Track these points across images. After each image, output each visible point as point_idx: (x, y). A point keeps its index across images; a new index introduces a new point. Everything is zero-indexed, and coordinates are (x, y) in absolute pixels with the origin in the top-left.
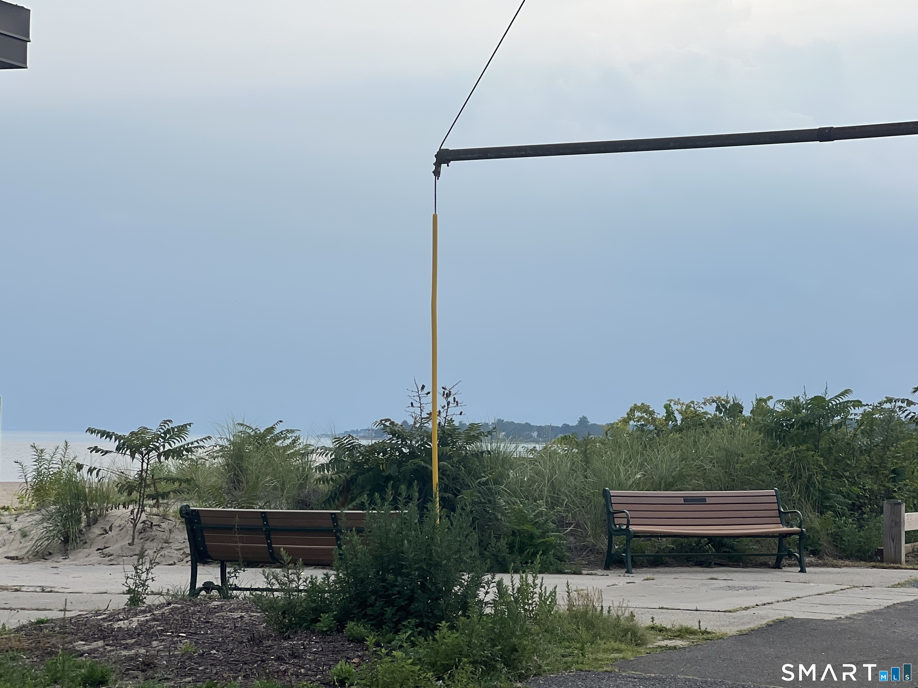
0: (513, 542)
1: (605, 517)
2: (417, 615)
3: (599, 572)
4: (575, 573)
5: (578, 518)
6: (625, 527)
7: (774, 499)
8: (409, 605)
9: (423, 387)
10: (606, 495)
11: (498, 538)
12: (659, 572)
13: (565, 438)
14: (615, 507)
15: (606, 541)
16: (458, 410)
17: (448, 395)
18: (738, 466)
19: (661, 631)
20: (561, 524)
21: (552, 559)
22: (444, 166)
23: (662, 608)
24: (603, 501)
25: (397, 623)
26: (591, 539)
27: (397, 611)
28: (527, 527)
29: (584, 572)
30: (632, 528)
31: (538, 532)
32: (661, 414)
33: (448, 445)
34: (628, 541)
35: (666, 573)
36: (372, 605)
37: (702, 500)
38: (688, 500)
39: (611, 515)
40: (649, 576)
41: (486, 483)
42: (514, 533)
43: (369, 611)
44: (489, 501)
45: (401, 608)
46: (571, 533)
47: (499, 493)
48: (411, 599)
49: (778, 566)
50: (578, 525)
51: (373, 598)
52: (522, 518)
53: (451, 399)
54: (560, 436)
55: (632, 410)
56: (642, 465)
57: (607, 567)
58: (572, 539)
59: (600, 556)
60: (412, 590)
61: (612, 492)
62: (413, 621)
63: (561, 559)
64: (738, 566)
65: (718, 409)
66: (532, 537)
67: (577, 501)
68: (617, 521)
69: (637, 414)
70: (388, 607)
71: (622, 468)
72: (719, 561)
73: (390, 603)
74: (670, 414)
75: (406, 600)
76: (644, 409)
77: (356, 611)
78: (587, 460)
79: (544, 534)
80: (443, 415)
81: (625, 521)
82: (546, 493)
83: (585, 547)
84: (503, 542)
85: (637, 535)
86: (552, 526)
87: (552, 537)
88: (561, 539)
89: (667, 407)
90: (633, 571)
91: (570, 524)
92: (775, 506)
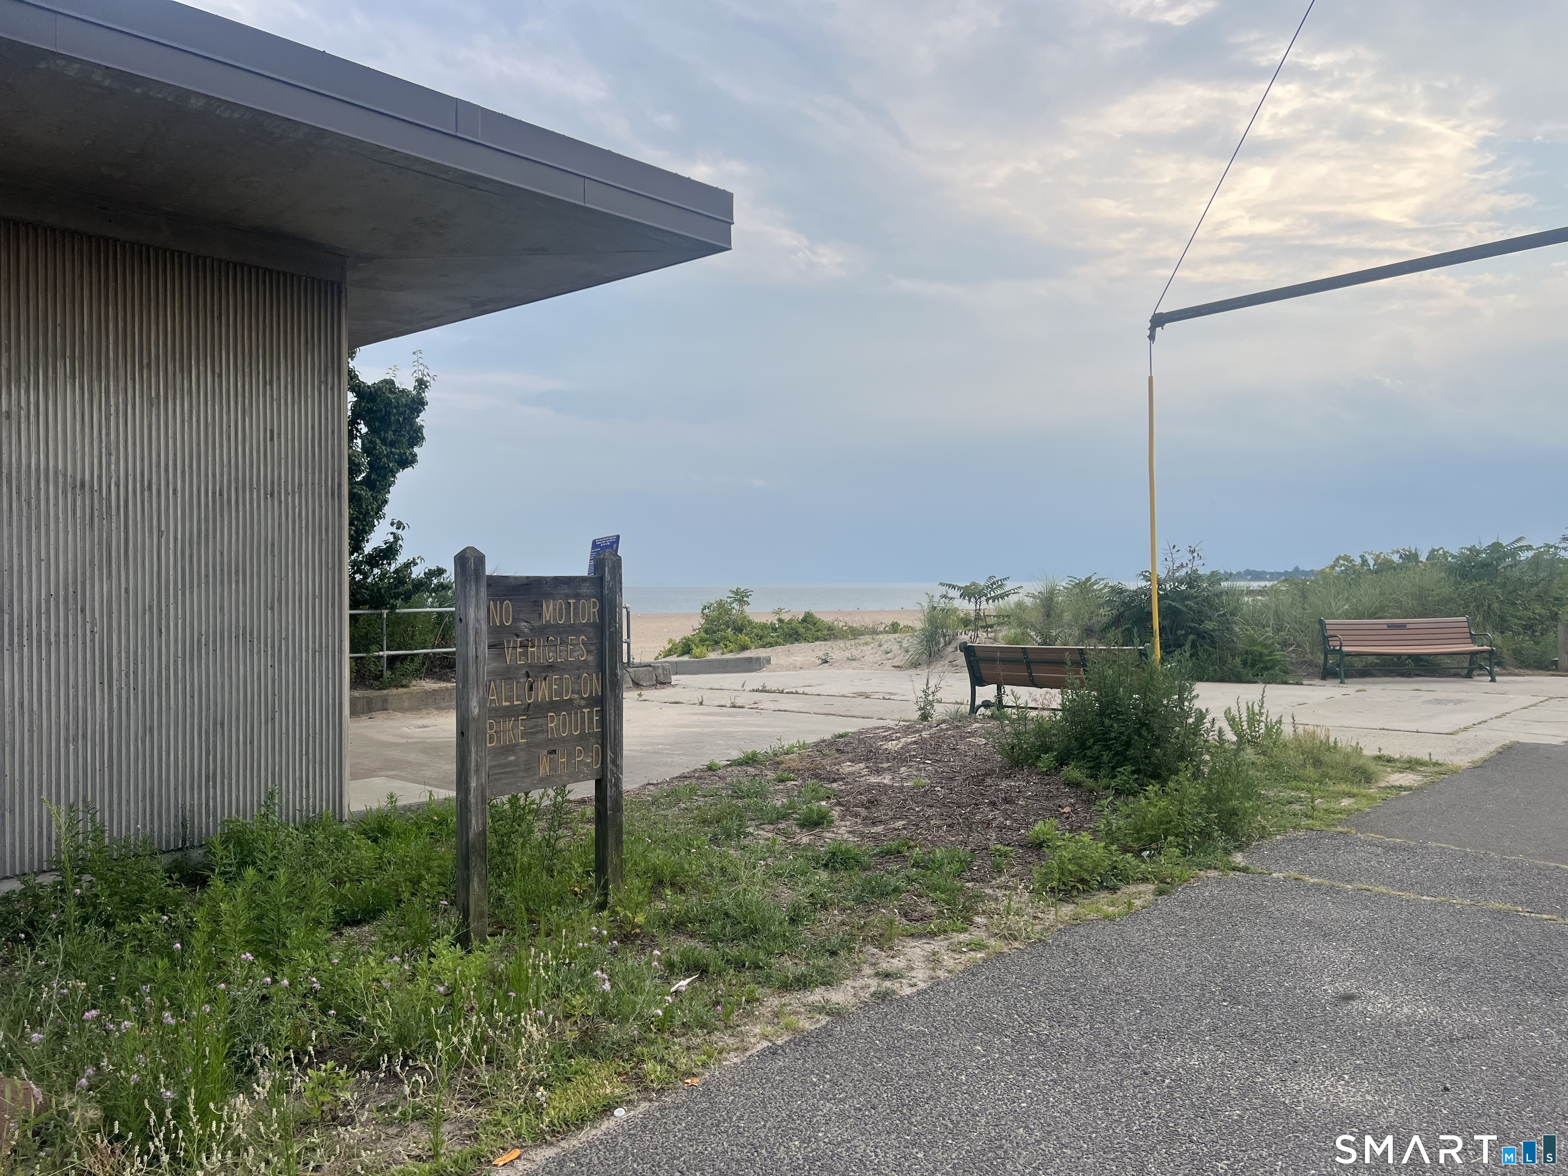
0: (1246, 659)
1: (1320, 638)
2: (1134, 761)
3: (1317, 681)
4: (1297, 684)
5: (1298, 640)
6: (1338, 648)
7: (1466, 624)
8: (1126, 750)
9: (1174, 547)
10: (1321, 623)
11: (1233, 656)
12: (1368, 683)
13: (1286, 580)
14: (1329, 633)
15: (1322, 658)
16: (1201, 562)
17: (1193, 552)
18: (1430, 599)
19: (1389, 761)
20: (1285, 644)
21: (1278, 672)
22: (1158, 329)
23: (1383, 729)
24: (1319, 627)
25: (1114, 768)
26: (1309, 656)
27: (1114, 755)
28: (1257, 648)
29: (1305, 682)
30: (1345, 649)
31: (1266, 651)
32: (1358, 561)
33: (1194, 588)
34: (1341, 659)
35: (1373, 683)
36: (1090, 747)
37: (1403, 626)
38: (1391, 626)
39: (1326, 639)
40: (1360, 687)
41: (1224, 615)
42: (1247, 652)
43: (1089, 753)
44: (1227, 628)
45: (1117, 754)
46: (1293, 651)
47: (1235, 623)
48: (1128, 744)
49: (1469, 676)
50: (1298, 645)
51: (1091, 741)
52: (1253, 641)
53: (1195, 554)
54: (1283, 578)
55: (1337, 560)
56: (1348, 599)
57: (1324, 678)
58: (1293, 655)
59: (1317, 669)
60: (1129, 736)
61: (1327, 621)
62: (1129, 768)
63: (1286, 672)
64: (1434, 676)
65: (1401, 557)
66: (1261, 655)
67: (1297, 626)
68: (1331, 643)
69: (1341, 562)
70: (1105, 751)
71: (1332, 601)
72: (1418, 672)
73: (1108, 748)
74: (1364, 562)
75: (1123, 745)
76: (1346, 558)
77: (1075, 752)
78: (1304, 596)
79: (1270, 654)
80: (1190, 566)
81: (1338, 643)
82: (1271, 622)
83: (1306, 662)
84: (1238, 660)
85: (1348, 654)
86: (1278, 647)
87: (1278, 655)
88: (1285, 656)
89: (1362, 557)
90: (1346, 681)
91: (1292, 645)
92: (1467, 630)
